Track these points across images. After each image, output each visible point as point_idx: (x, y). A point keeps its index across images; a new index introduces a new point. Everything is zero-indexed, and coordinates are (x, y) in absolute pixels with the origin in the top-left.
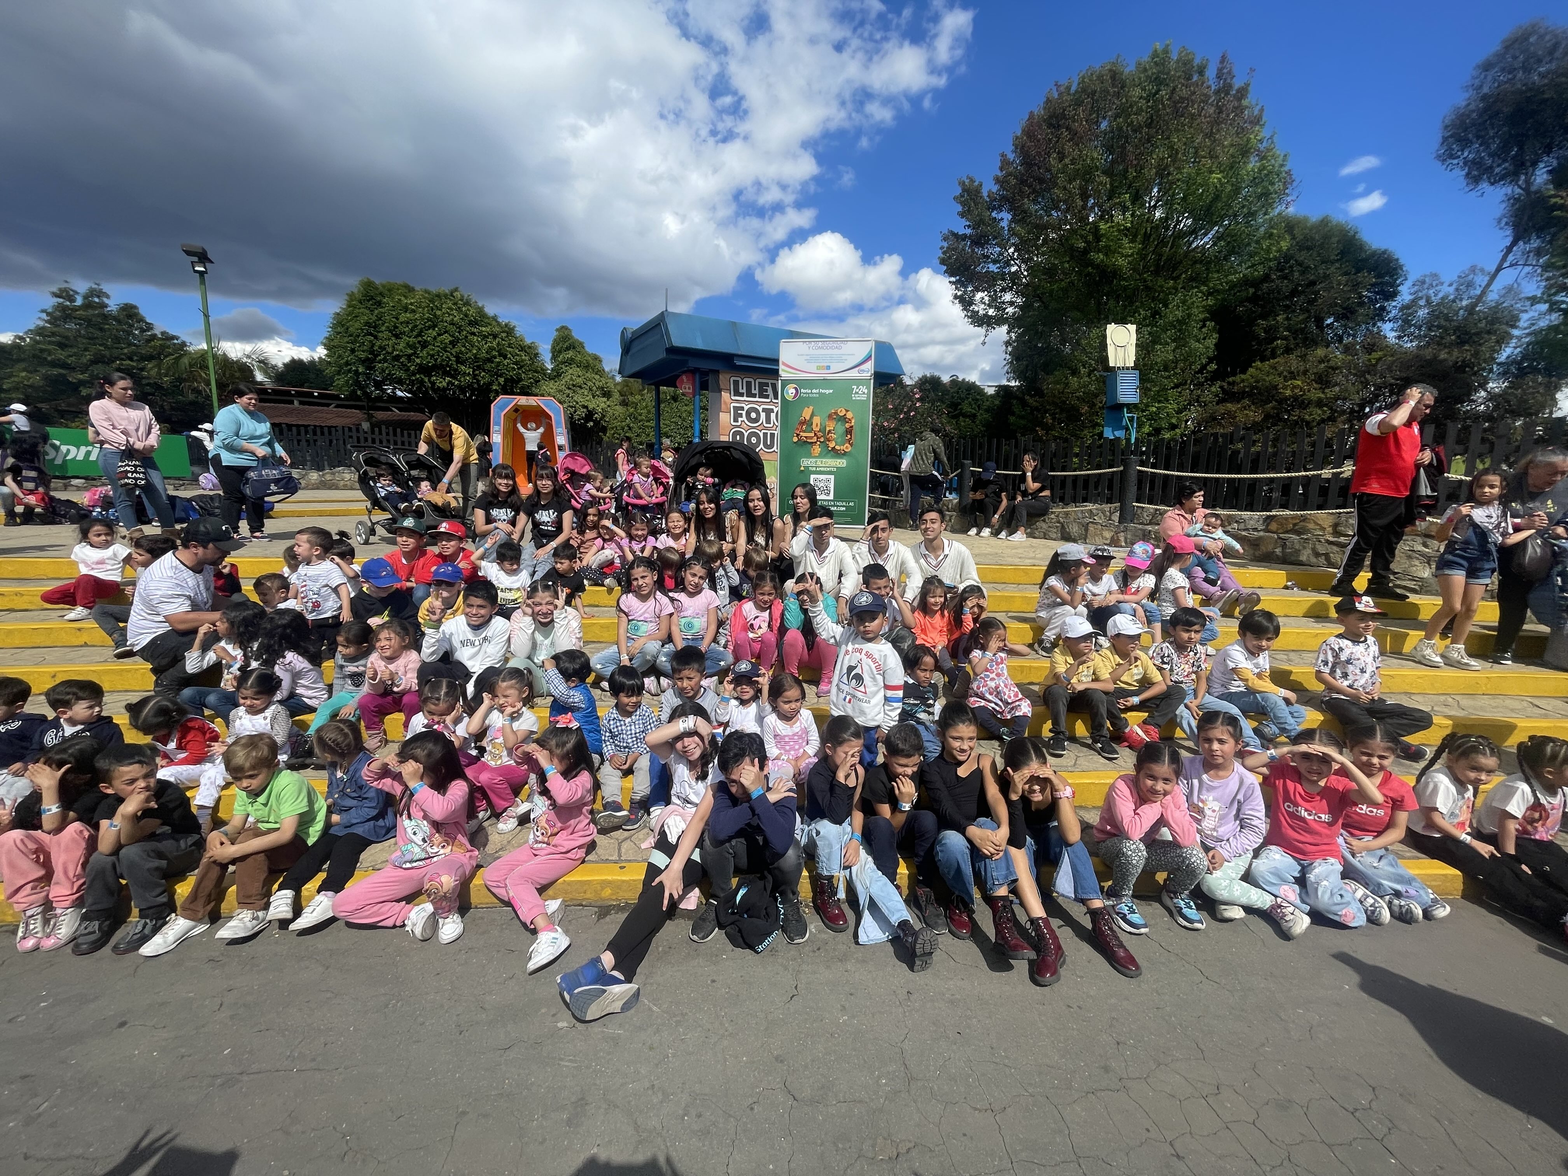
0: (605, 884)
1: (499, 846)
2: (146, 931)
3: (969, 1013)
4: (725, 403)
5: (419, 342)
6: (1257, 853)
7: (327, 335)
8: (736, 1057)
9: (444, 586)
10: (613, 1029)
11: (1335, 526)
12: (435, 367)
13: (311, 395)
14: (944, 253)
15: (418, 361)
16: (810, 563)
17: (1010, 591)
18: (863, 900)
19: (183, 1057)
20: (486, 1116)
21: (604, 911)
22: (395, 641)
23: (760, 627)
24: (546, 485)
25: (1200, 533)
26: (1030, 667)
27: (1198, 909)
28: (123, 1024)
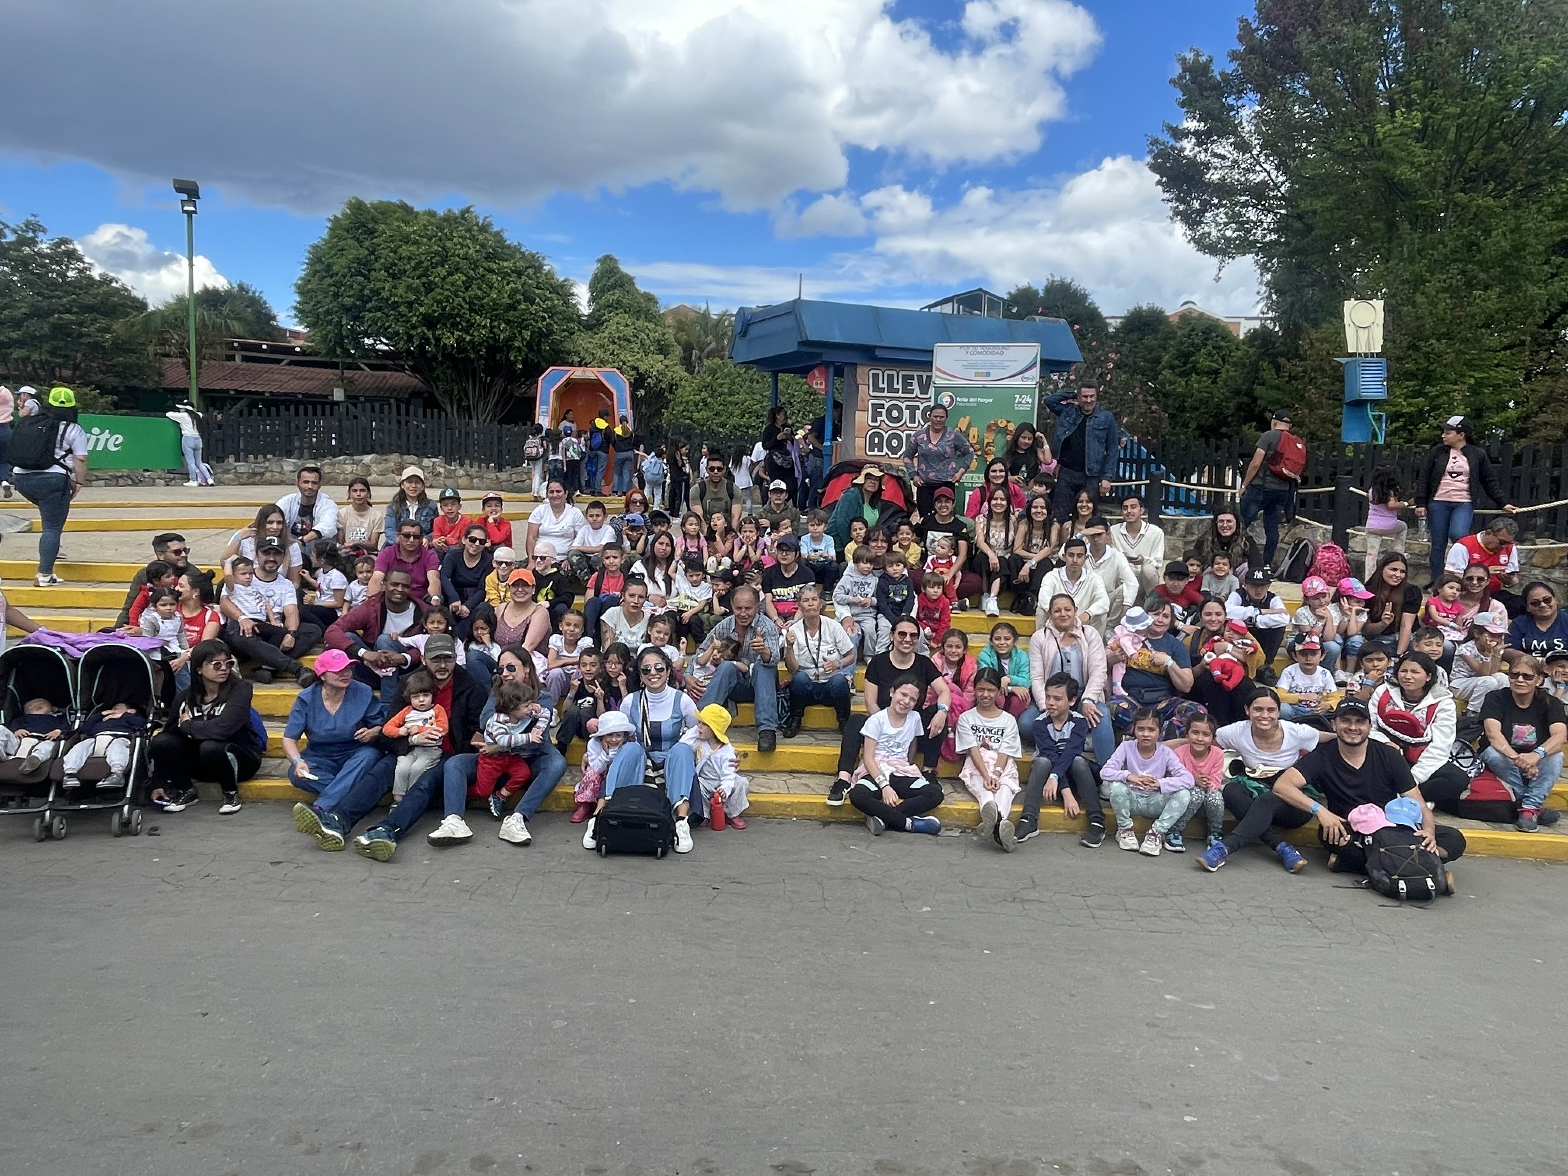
4: (863, 400)
12: (441, 318)
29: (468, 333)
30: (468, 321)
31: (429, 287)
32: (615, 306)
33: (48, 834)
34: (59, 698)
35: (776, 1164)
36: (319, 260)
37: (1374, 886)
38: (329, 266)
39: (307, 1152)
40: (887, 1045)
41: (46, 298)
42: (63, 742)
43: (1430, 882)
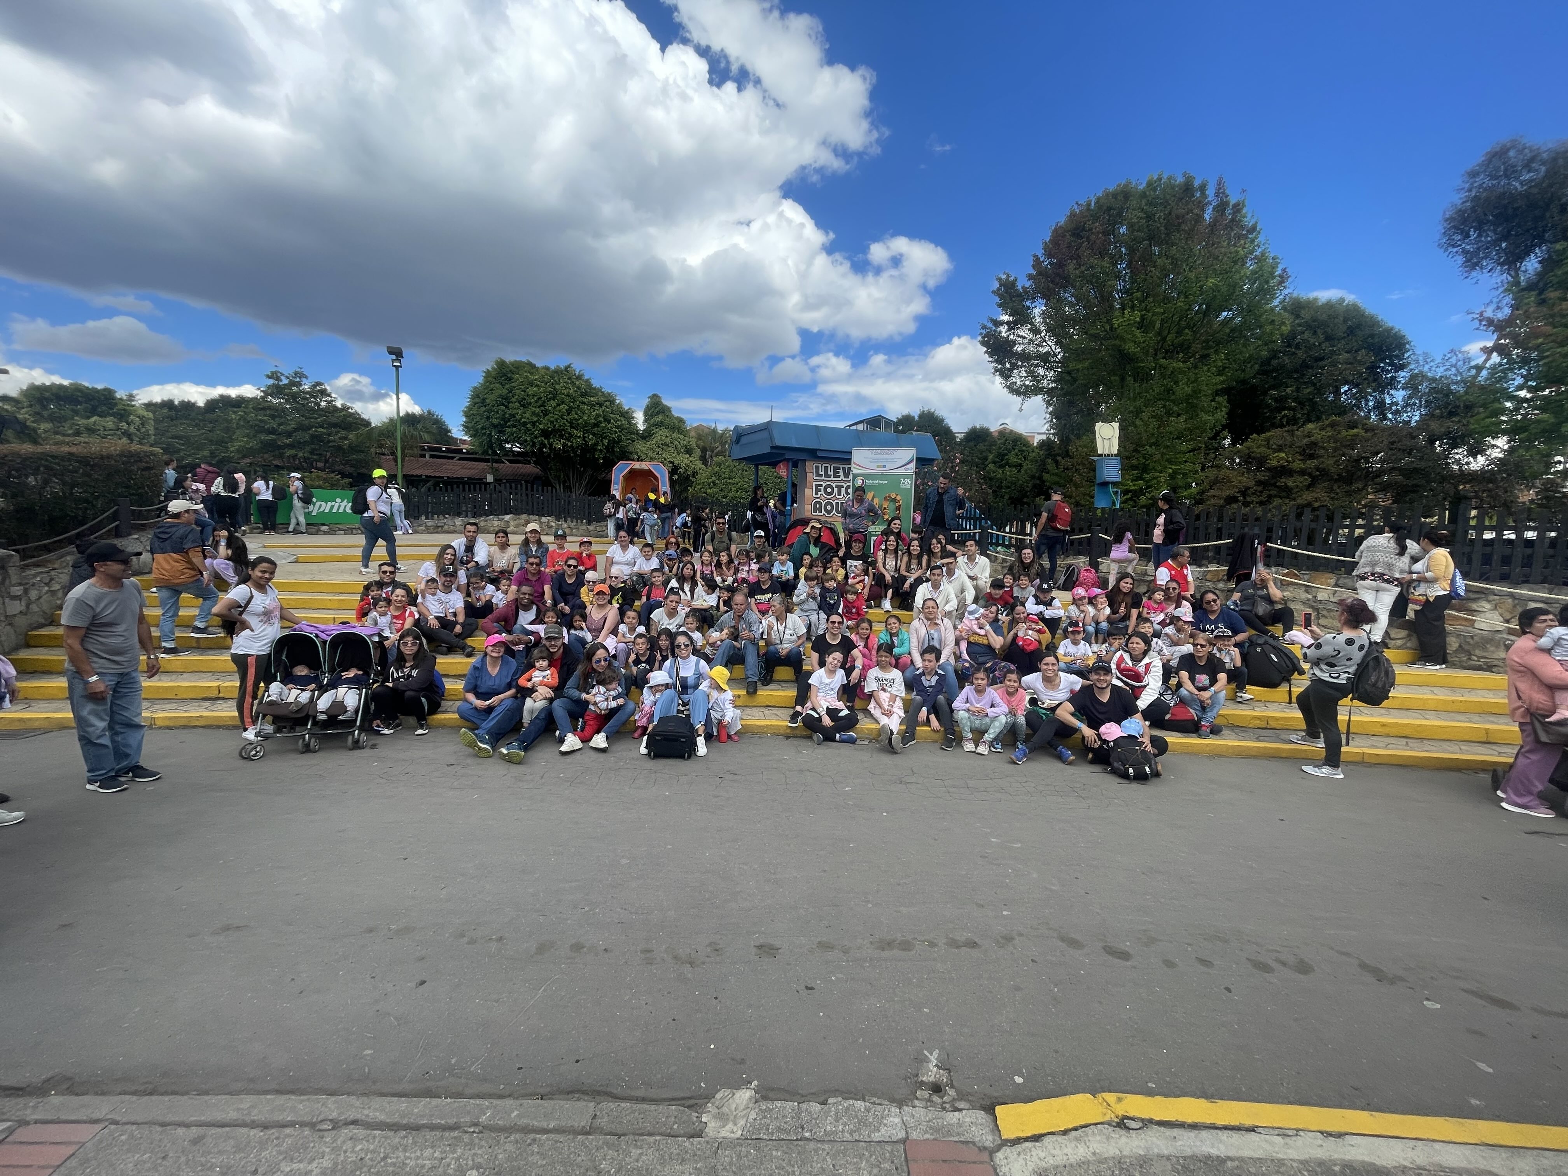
4: (810, 482)
5: (542, 411)
7: (466, 405)
12: (553, 431)
14: (983, 337)
29: (569, 441)
30: (569, 434)
31: (546, 413)
32: (659, 425)
33: (307, 749)
34: (314, 664)
35: (757, 944)
36: (478, 397)
37: (1114, 772)
38: (484, 400)
39: (469, 943)
40: (825, 871)
41: (306, 418)
42: (316, 692)
43: (1147, 769)
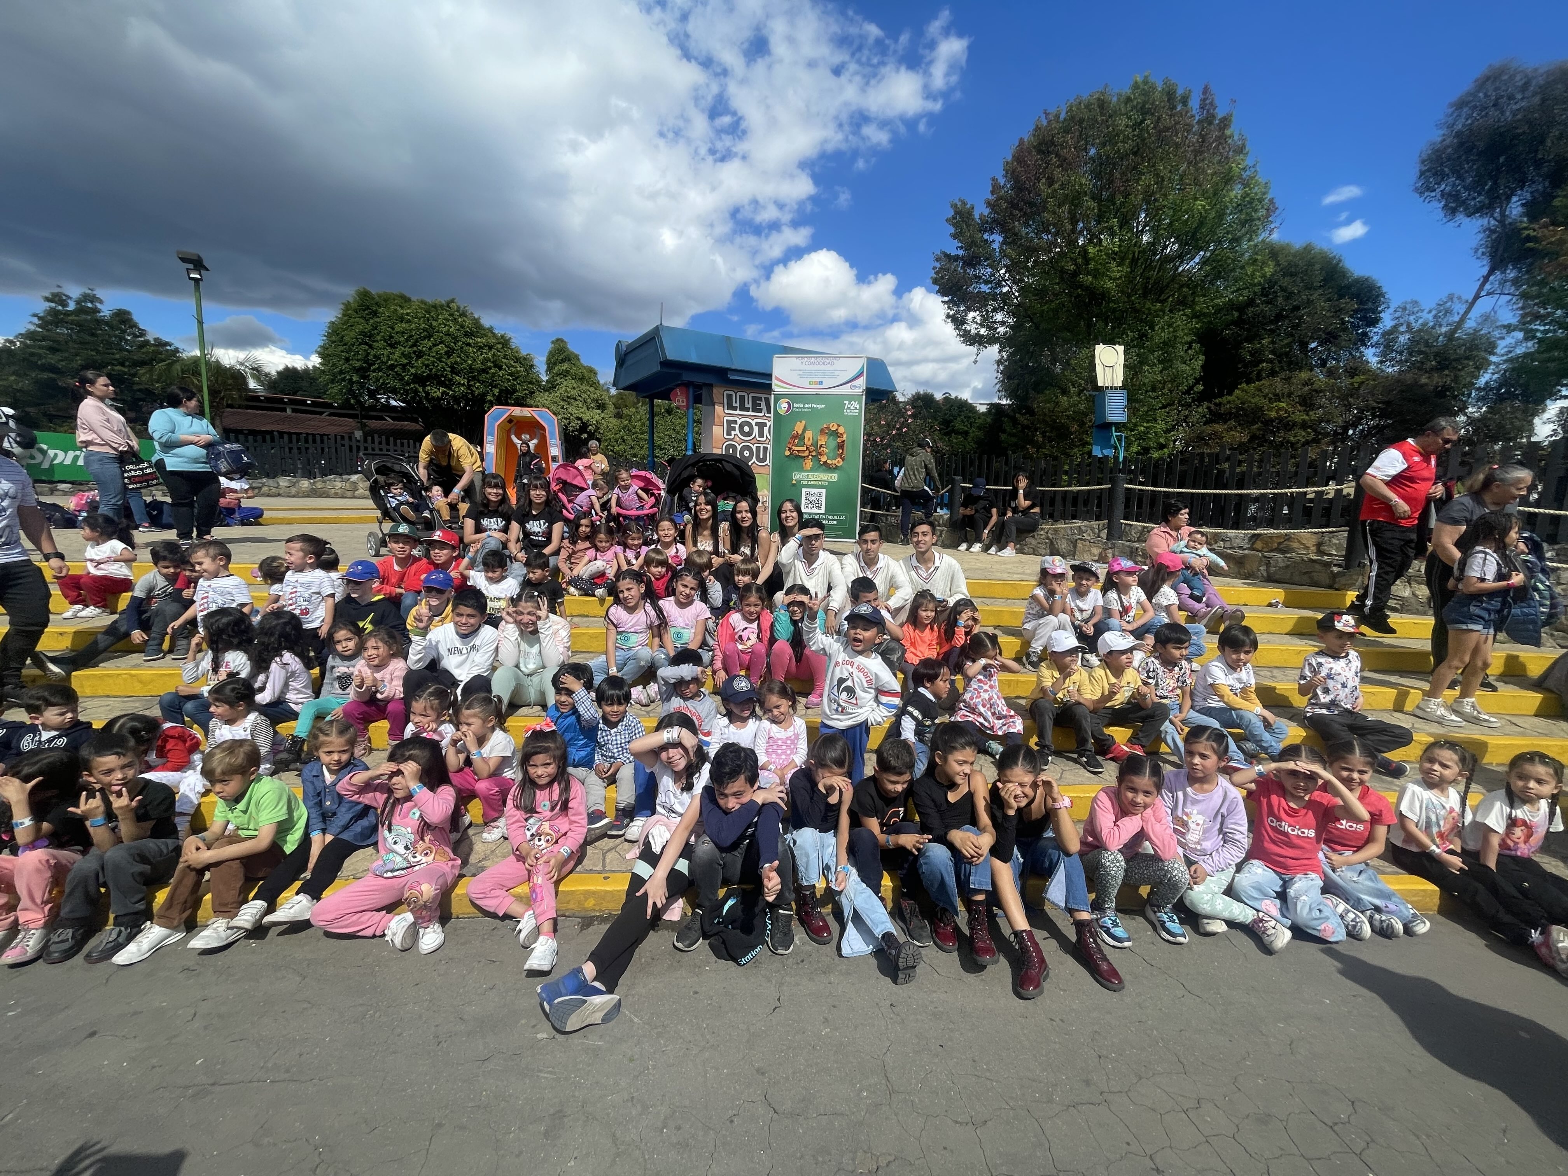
0: (588, 894)
1: (482, 856)
2: (120, 940)
3: (951, 1026)
4: (719, 417)
5: (414, 352)
6: (1239, 868)
7: (321, 343)
8: (717, 1069)
9: (434, 593)
10: (593, 1040)
11: (1319, 545)
12: (429, 377)
13: (304, 403)
14: (936, 273)
15: (413, 371)
16: (799, 574)
17: (999, 606)
18: (847, 912)
19: (154, 1067)
20: (463, 1128)
21: (587, 922)
22: (383, 649)
23: (749, 639)
24: (538, 495)
25: (1185, 550)
26: (1018, 681)
27: (1181, 923)
28: (93, 1034)
29: (450, 389)
32: (565, 374)
36: (335, 333)
38: (342, 337)
